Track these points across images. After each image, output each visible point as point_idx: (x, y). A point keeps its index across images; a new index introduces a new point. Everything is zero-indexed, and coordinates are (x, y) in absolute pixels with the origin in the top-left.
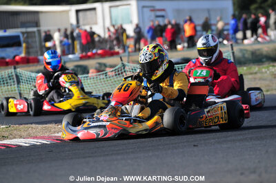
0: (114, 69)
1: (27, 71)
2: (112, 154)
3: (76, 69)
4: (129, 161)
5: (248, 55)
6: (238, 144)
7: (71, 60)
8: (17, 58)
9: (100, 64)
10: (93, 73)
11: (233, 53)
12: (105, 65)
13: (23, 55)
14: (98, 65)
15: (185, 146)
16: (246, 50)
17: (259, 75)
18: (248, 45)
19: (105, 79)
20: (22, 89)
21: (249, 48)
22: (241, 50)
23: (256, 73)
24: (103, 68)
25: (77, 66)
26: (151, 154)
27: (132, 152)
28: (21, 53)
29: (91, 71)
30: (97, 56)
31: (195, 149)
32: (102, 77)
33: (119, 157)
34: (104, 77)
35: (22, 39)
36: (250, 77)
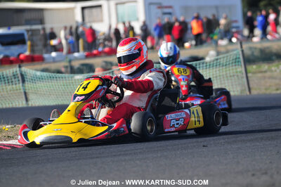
1: (32, 69)
2: (120, 155)
3: (82, 67)
4: (138, 162)
5: (257, 53)
6: (248, 144)
7: (76, 59)
8: (22, 56)
9: (106, 62)
10: (99, 71)
11: (243, 51)
12: (111, 64)
13: (27, 53)
14: (104, 64)
15: (194, 146)
16: (256, 48)
17: (268, 74)
18: (256, 43)
20: (27, 88)
21: (259, 46)
22: (250, 48)
23: (265, 72)
24: (109, 67)
25: (83, 65)
26: (159, 155)
27: (140, 153)
28: (25, 51)
29: (97, 69)
30: (103, 55)
31: (204, 149)
33: (127, 158)
35: (26, 37)
36: (260, 75)
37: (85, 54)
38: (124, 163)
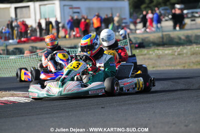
0: (43, 51)
2: (43, 114)
3: (15, 50)
4: (55, 119)
7: (11, 44)
9: (32, 47)
10: (27, 53)
12: (36, 48)
14: (31, 48)
15: (95, 108)
16: (138, 38)
17: (147, 56)
18: (139, 34)
19: (37, 58)
21: (141, 36)
22: (135, 38)
23: (145, 55)
24: (34, 50)
26: (71, 114)
27: (57, 112)
29: (26, 52)
30: (30, 41)
31: (103, 110)
32: (34, 56)
33: (47, 116)
34: (36, 56)
36: (141, 57)
37: (18, 40)
38: (45, 120)
